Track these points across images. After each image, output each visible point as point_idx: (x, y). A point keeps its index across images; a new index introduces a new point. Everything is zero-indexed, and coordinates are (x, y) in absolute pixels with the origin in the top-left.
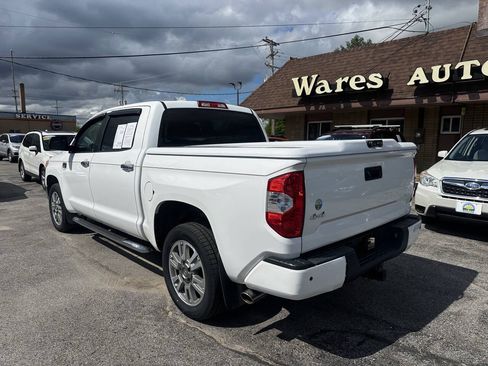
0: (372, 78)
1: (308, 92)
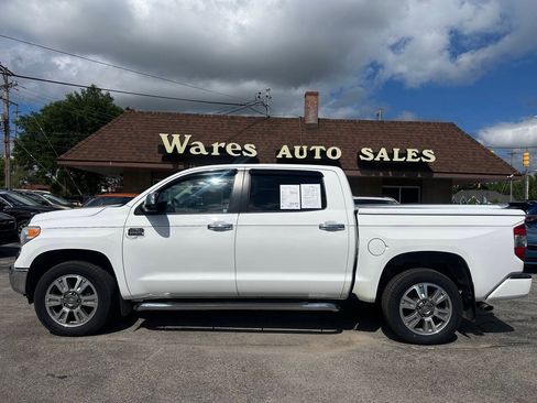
0: (247, 147)
1: (181, 150)
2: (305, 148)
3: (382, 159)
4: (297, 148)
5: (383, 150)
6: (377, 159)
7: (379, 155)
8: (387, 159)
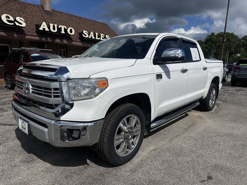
0: (18, 19)
2: (56, 25)
3: (91, 37)
4: (51, 25)
5: (92, 33)
6: (90, 37)
7: (90, 36)
8: (93, 38)
